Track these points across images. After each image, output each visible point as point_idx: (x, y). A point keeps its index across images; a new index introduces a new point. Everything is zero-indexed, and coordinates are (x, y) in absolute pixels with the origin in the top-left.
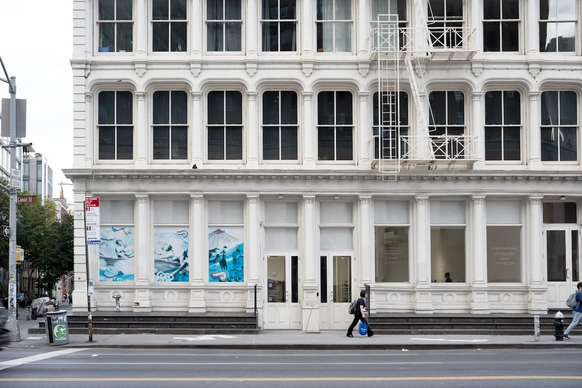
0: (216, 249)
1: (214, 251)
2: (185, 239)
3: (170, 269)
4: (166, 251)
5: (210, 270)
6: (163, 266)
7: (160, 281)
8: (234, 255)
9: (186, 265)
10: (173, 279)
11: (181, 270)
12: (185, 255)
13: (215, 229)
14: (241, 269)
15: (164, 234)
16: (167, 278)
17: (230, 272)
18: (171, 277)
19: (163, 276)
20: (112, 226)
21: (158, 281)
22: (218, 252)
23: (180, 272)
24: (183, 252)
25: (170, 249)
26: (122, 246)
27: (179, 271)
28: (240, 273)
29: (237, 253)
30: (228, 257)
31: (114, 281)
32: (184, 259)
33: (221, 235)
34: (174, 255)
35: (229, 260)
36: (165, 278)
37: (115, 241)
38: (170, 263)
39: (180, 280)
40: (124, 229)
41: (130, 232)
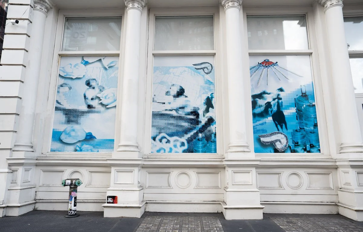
0: (264, 93)
1: (260, 96)
2: (207, 77)
3: (180, 129)
4: (174, 96)
5: (255, 132)
6: (169, 124)
7: (162, 151)
8: (297, 104)
9: (211, 121)
10: (186, 147)
11: (202, 130)
12: (209, 103)
13: (261, 60)
14: (312, 128)
15: (170, 68)
16: (175, 146)
17: (293, 135)
18: (183, 144)
19: (168, 141)
20: (83, 56)
21: (158, 151)
22: (269, 98)
23: (200, 135)
24: (204, 97)
25: (181, 93)
26: (97, 90)
27: (197, 134)
28: (312, 137)
29: (303, 99)
30: (288, 107)
31: (76, 150)
32: (207, 111)
33: (271, 69)
34: (188, 103)
35: (289, 112)
36: (171, 145)
37: (84, 81)
38: (180, 118)
39: (200, 150)
40: (102, 60)
41: (112, 65)
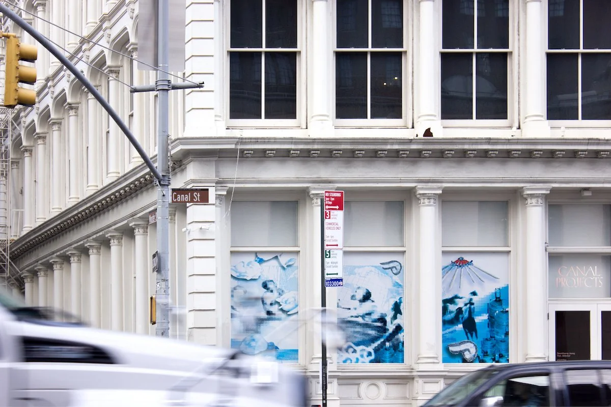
0: (456, 297)
1: (451, 301)
2: (396, 278)
3: (367, 338)
4: (360, 301)
5: (445, 339)
6: (355, 332)
7: (349, 361)
8: (490, 309)
9: (399, 329)
10: (373, 357)
11: (389, 339)
12: (397, 309)
13: (454, 258)
14: (503, 337)
15: (355, 267)
16: (362, 356)
17: (483, 344)
18: (370, 354)
19: (355, 351)
20: (256, 253)
21: (345, 362)
22: (460, 303)
23: (388, 344)
24: (392, 302)
25: (367, 297)
26: (275, 294)
27: (384, 343)
28: (503, 346)
29: (496, 304)
30: (480, 314)
32: (395, 317)
33: (465, 269)
34: (375, 309)
35: (481, 319)
36: (357, 355)
37: (260, 282)
38: (366, 325)
39: (388, 360)
40: (279, 257)
41: (290, 263)
